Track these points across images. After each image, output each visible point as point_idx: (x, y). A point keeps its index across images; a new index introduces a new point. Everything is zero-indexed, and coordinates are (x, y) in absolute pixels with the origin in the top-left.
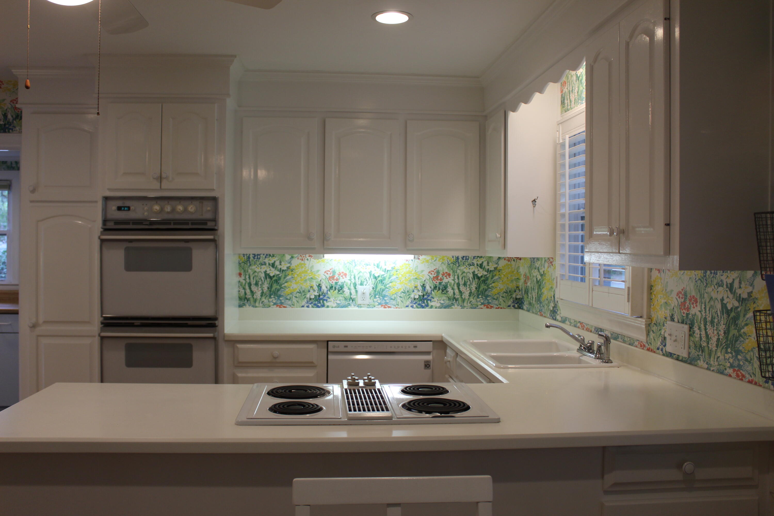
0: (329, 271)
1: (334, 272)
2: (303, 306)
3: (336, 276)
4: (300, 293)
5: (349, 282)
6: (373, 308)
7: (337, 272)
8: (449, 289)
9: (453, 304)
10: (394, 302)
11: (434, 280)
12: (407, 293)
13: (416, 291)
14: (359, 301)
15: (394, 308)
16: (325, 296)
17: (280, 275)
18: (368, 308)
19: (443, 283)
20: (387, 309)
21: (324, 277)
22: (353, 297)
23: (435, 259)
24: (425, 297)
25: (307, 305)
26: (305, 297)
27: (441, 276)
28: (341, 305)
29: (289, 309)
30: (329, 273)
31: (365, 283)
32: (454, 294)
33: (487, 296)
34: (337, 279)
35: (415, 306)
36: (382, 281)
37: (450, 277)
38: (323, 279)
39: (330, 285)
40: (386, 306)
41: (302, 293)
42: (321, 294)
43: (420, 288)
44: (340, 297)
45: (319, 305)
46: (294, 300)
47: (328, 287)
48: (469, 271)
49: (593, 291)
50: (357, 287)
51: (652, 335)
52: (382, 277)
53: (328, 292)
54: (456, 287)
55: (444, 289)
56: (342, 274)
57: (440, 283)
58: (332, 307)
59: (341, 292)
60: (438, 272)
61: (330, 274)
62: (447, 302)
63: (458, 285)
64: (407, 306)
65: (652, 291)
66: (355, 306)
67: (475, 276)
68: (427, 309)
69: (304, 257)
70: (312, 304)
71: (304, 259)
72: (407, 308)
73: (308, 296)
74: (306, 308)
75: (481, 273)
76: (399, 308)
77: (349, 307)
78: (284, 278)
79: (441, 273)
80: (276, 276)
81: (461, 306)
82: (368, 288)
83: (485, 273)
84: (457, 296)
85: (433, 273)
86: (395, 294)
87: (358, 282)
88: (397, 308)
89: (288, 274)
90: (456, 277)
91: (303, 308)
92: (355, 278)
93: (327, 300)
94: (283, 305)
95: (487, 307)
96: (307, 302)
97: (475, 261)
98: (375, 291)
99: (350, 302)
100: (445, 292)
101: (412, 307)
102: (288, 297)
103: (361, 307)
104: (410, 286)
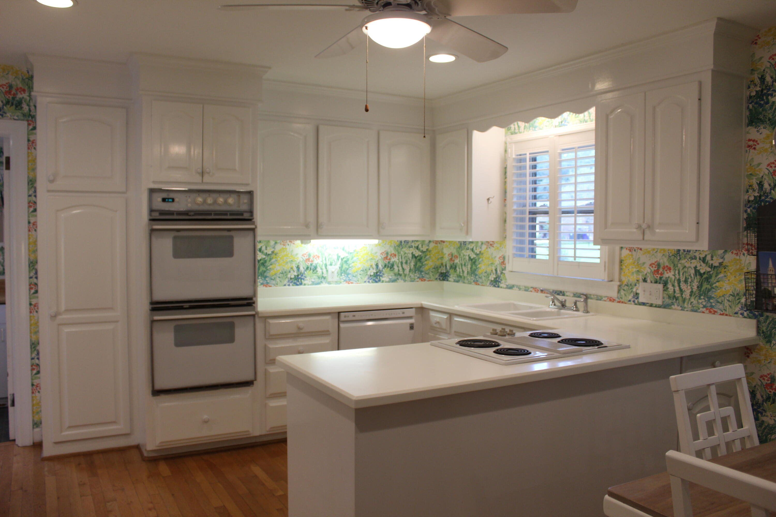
0: (306, 254)
1: (309, 255)
2: (285, 285)
3: (311, 258)
4: (282, 273)
5: (321, 263)
6: (339, 284)
7: (312, 255)
8: (395, 267)
9: (398, 279)
10: (355, 279)
11: (384, 260)
12: (365, 271)
13: (371, 269)
14: (329, 279)
15: (355, 284)
16: (302, 275)
17: (266, 259)
18: (336, 284)
19: (391, 262)
20: (351, 285)
21: (302, 260)
22: (325, 275)
23: (385, 243)
24: (378, 274)
25: (288, 284)
26: (287, 277)
27: (389, 257)
28: (315, 283)
29: (273, 288)
30: (305, 256)
31: (334, 264)
32: (399, 271)
33: (421, 272)
34: (312, 261)
35: (370, 281)
36: (346, 262)
37: (395, 257)
38: (301, 261)
39: (307, 266)
40: (349, 282)
41: (284, 273)
42: (299, 274)
43: (374, 266)
44: (315, 276)
45: (298, 283)
46: (278, 280)
47: (305, 268)
48: (409, 252)
49: (558, 264)
50: (327, 267)
51: (622, 292)
52: (347, 258)
53: (305, 272)
54: (400, 265)
55: (391, 267)
56: (316, 257)
57: (389, 262)
58: (308, 285)
59: (315, 271)
60: (387, 253)
61: (307, 257)
62: (394, 278)
63: (402, 263)
64: (365, 282)
65: (622, 264)
66: (326, 283)
67: (413, 256)
68: (379, 284)
69: (285, 242)
70: (293, 283)
71: (285, 244)
72: (365, 283)
73: (289, 276)
74: (287, 287)
75: (417, 253)
76: (359, 284)
77: (322, 284)
78: (270, 261)
79: (390, 254)
80: (263, 259)
81: (404, 280)
82: (335, 268)
83: (420, 254)
84: (401, 272)
85: (384, 254)
86: (356, 272)
87: (328, 263)
88: (357, 283)
89: (273, 258)
90: (400, 257)
91: (285, 287)
92: (326, 260)
93: (304, 279)
94: (269, 285)
95: (422, 281)
96: (289, 281)
97: (413, 244)
98: (341, 270)
99: (322, 280)
100: (392, 269)
101: (369, 282)
102: (273, 278)
103: (330, 284)
104: (367, 265)
